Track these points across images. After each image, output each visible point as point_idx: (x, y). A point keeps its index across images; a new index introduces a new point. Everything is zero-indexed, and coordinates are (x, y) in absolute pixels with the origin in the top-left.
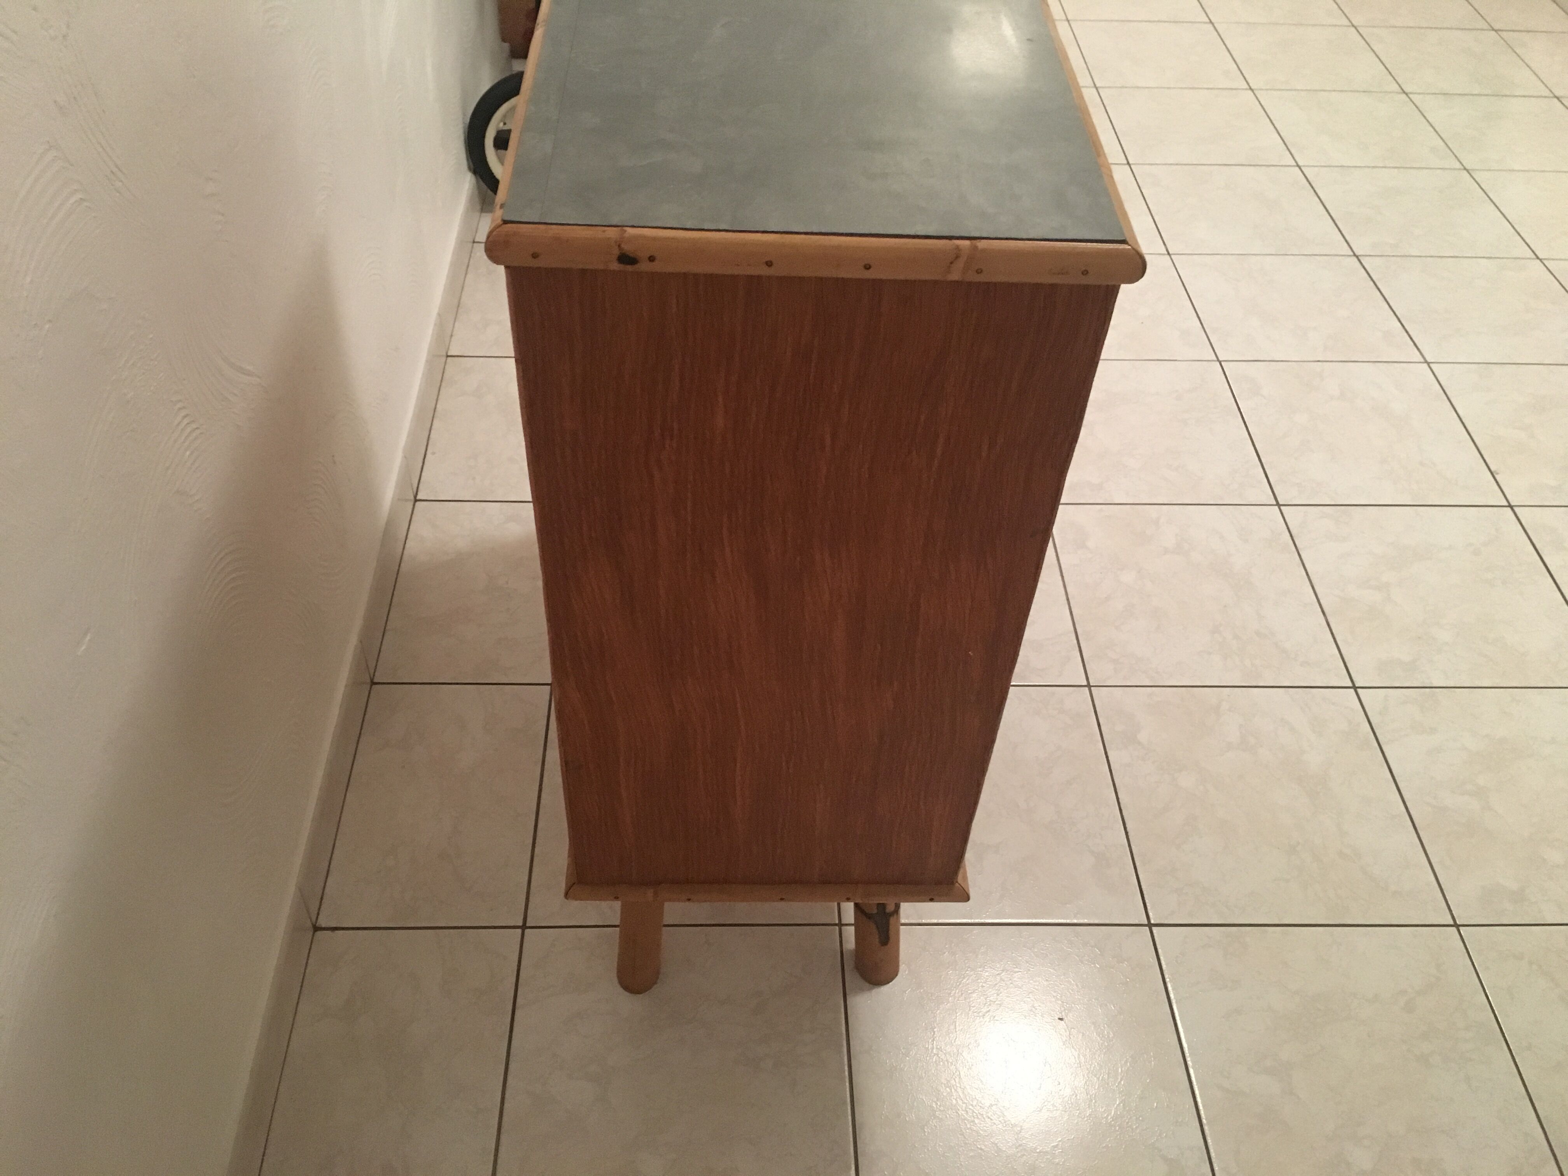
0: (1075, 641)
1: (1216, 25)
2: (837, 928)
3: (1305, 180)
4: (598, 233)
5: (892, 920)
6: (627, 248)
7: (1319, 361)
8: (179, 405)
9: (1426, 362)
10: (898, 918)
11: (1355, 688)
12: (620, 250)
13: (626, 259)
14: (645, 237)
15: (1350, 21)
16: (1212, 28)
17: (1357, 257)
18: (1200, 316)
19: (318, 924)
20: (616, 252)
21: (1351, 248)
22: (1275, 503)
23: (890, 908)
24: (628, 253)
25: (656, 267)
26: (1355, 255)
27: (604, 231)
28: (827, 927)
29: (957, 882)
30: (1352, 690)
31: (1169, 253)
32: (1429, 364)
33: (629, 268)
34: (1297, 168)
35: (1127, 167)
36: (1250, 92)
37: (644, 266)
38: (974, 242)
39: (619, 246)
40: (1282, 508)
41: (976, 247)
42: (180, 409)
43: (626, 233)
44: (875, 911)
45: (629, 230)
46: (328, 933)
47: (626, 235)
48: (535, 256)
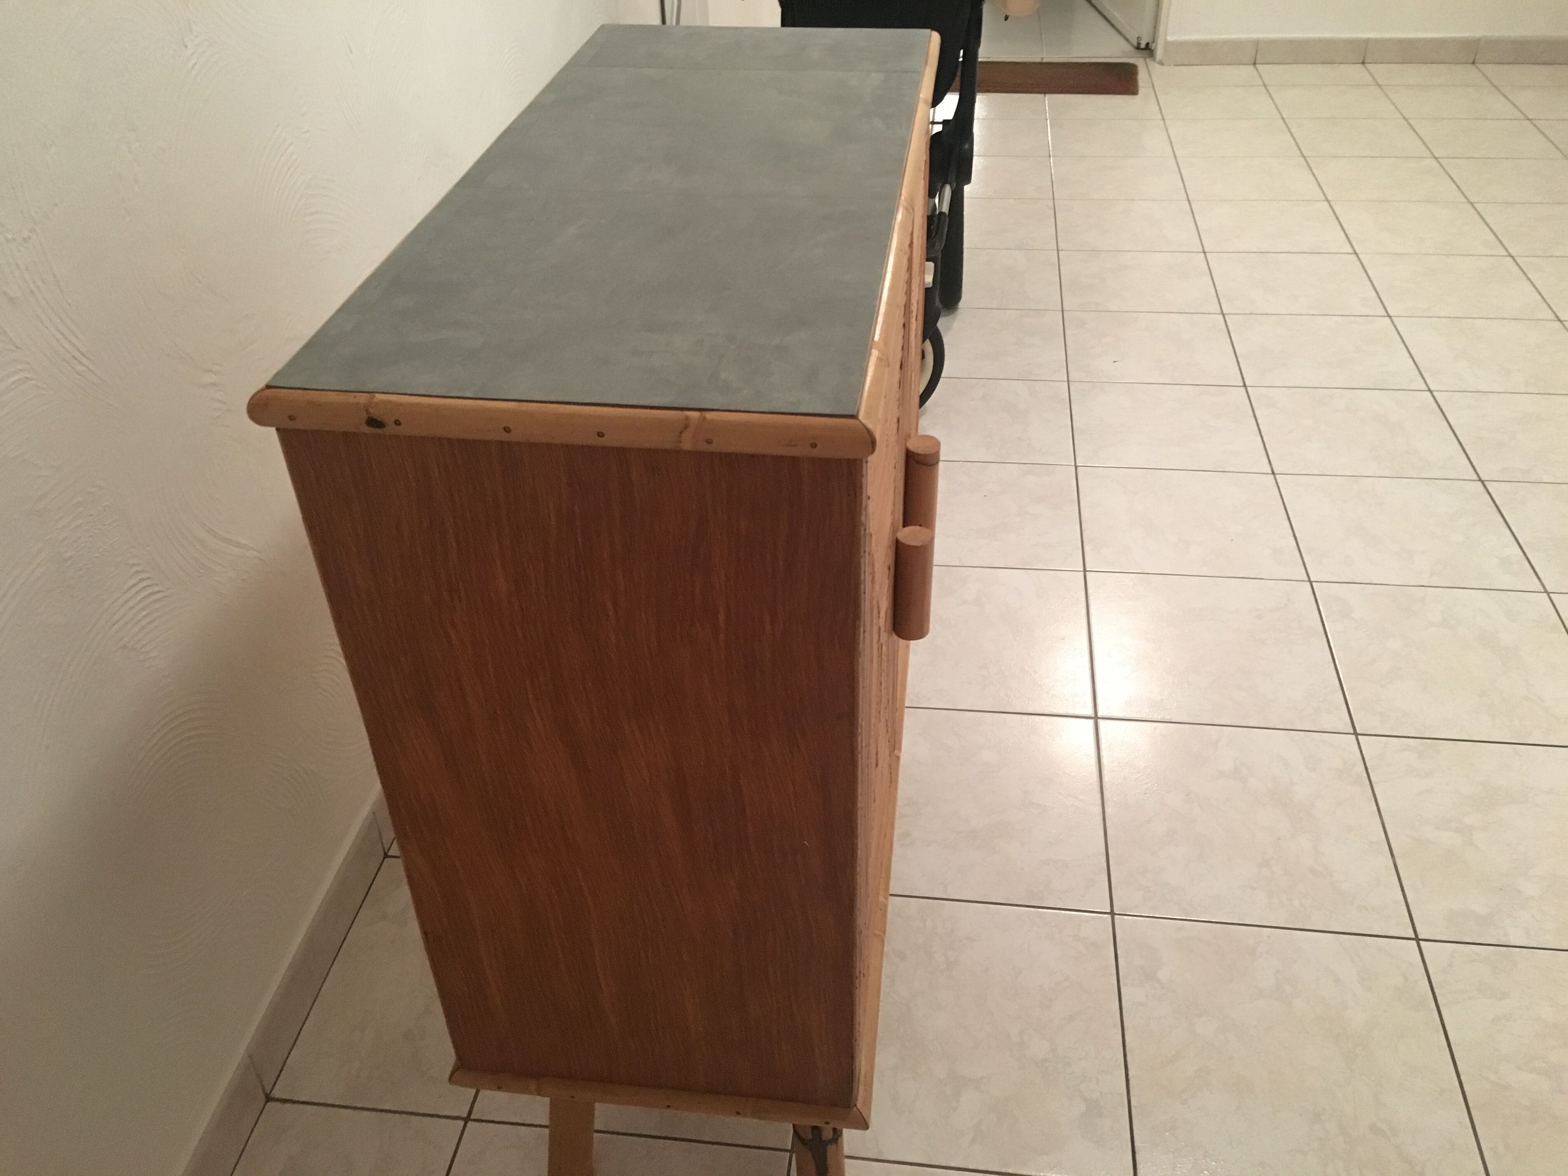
0: (1105, 864)
1: (1360, 256)
2: (788, 1154)
3: (1435, 405)
4: (351, 398)
5: (831, 1149)
6: (374, 413)
7: (1422, 586)
8: (135, 569)
9: (1546, 591)
10: (840, 1149)
11: (1417, 939)
12: (367, 414)
13: (373, 422)
14: (390, 402)
15: (1507, 250)
16: (1356, 258)
17: (1483, 482)
18: (1297, 535)
19: (272, 1094)
20: (365, 416)
21: (1477, 473)
22: (1352, 731)
23: (827, 1134)
24: (375, 417)
25: (403, 430)
26: (1480, 480)
27: (355, 397)
28: (778, 1153)
29: (856, 1105)
30: (1414, 943)
31: (1273, 473)
32: (1548, 593)
33: (378, 431)
34: (1428, 393)
35: (1243, 389)
36: (1387, 319)
37: (391, 429)
38: (704, 413)
39: (367, 410)
40: (1360, 737)
41: (705, 418)
42: (137, 572)
43: (375, 398)
44: (810, 1137)
45: (379, 397)
46: (278, 1105)
47: (375, 400)
48: (291, 418)
